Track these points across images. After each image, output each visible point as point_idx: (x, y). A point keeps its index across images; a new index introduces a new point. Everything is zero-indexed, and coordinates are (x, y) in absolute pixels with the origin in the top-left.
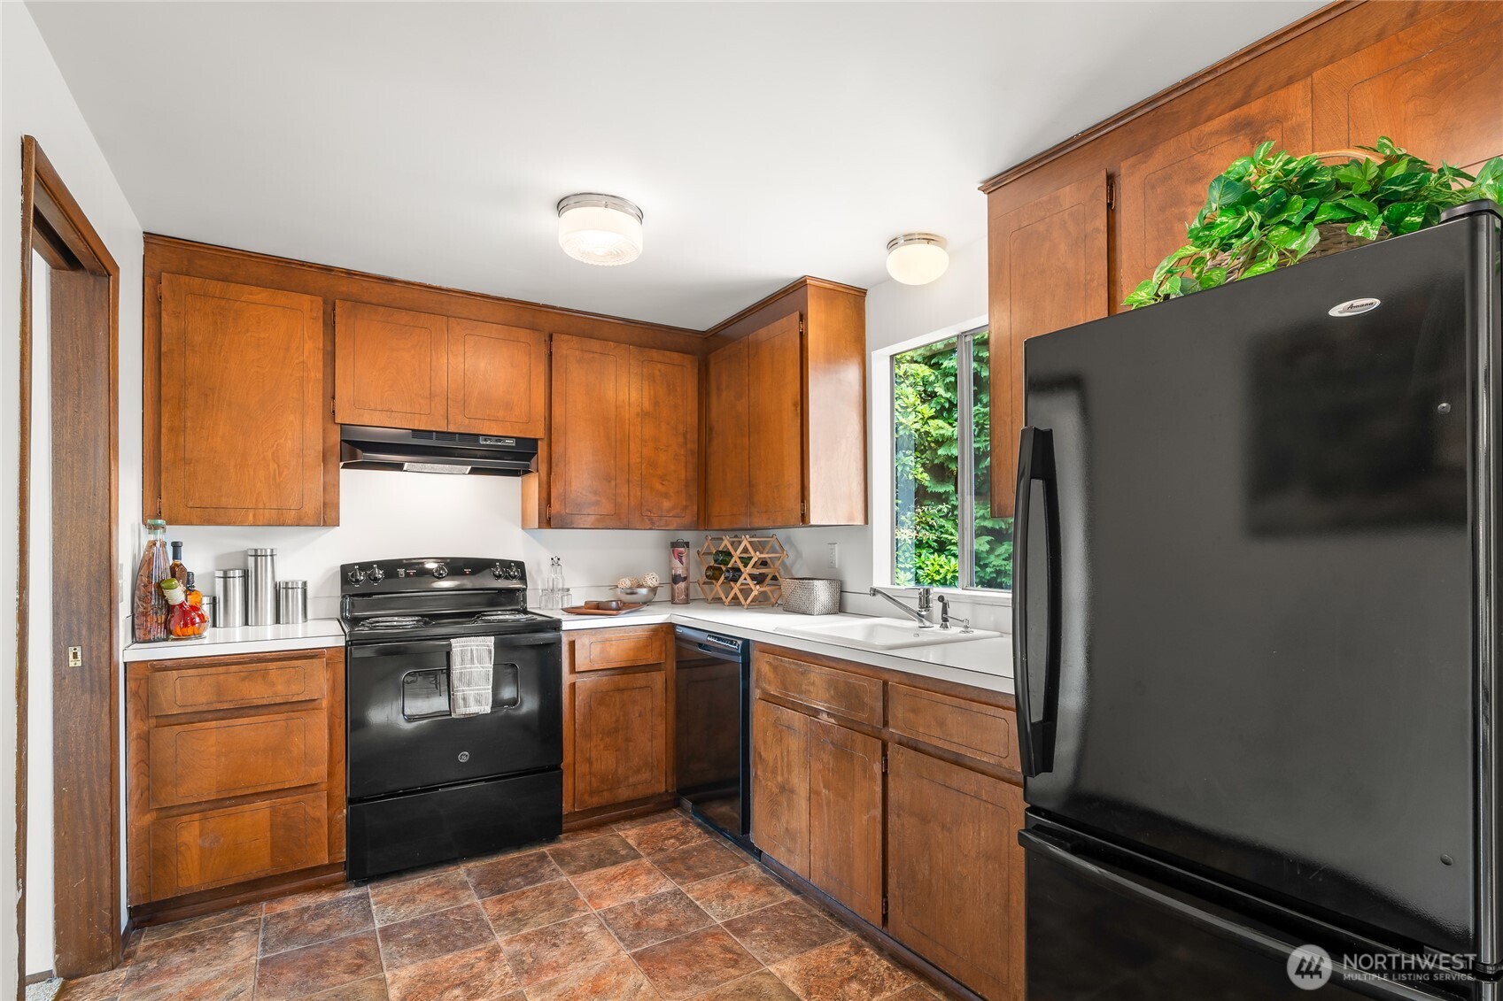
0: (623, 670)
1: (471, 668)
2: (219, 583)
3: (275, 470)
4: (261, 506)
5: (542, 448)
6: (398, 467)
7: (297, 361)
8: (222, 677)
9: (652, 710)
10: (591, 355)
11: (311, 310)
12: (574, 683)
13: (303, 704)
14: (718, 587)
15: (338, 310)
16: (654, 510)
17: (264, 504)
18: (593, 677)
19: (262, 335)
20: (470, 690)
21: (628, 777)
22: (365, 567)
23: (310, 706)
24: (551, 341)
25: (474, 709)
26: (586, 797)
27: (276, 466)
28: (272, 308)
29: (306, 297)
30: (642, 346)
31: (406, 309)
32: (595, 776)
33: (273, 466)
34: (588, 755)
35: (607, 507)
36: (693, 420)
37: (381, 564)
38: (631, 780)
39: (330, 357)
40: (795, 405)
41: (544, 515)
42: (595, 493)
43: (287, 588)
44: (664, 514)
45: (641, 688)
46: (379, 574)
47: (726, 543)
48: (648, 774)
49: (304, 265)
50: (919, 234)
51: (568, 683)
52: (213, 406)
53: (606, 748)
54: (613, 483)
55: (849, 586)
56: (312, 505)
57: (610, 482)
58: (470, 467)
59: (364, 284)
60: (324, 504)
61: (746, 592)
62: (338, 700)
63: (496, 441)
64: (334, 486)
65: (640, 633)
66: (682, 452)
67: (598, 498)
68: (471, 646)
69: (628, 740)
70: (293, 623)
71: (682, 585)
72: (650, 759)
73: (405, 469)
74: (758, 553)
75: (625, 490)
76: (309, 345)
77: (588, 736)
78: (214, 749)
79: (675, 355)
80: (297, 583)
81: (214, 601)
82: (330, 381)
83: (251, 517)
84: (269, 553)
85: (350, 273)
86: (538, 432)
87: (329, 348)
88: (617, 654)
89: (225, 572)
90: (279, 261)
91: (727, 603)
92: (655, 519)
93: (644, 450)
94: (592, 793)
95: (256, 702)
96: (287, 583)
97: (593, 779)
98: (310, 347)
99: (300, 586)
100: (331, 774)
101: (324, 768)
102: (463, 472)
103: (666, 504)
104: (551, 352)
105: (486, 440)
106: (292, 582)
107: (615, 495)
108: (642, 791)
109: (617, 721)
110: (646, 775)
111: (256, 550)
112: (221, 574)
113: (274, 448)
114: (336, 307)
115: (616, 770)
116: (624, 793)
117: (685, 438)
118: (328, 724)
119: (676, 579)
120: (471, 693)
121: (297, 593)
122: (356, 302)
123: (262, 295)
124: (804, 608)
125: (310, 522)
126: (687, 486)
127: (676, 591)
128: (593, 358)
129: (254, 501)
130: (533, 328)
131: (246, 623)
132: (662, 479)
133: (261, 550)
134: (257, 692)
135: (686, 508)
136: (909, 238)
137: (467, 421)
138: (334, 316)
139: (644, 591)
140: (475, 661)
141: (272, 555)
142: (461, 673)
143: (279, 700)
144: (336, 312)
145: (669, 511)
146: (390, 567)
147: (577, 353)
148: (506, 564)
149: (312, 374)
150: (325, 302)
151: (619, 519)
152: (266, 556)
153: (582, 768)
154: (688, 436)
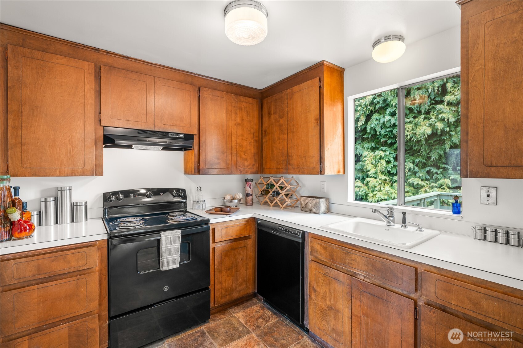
0: (235, 240)
1: (170, 246)
2: (43, 204)
3: (70, 148)
4: (63, 167)
5: (196, 138)
6: (130, 147)
7: (81, 94)
8: (40, 261)
9: (247, 257)
10: (216, 98)
11: (89, 70)
12: (215, 247)
13: (85, 270)
14: (267, 198)
15: (102, 70)
16: (242, 166)
17: (65, 166)
18: (223, 244)
19: (63, 80)
20: (170, 257)
21: (237, 288)
22: (115, 193)
23: (89, 271)
24: (200, 90)
25: (172, 267)
26: (220, 299)
27: (71, 146)
28: (68, 66)
29: (86, 63)
30: (237, 94)
31: (135, 72)
32: (223, 289)
33: (69, 147)
34: (220, 280)
35: (223, 165)
36: (256, 127)
37: (122, 192)
38: (238, 289)
39: (98, 93)
40: (316, 120)
41: (196, 169)
42: (218, 159)
43: (77, 205)
44: (246, 168)
45: (242, 247)
46: (121, 196)
47: (271, 180)
48: (245, 285)
49: (85, 47)
50: (393, 35)
51: (212, 248)
52: (37, 115)
53: (228, 276)
54: (225, 154)
55: (332, 201)
56: (90, 165)
57: (224, 154)
58: (162, 147)
59: (115, 58)
60: (96, 165)
61: (283, 202)
62: (104, 266)
63: (176, 135)
64: (100, 156)
65: (241, 222)
66: (253, 141)
67: (219, 161)
68: (170, 235)
69: (237, 271)
70: (80, 222)
71: (250, 197)
72: (245, 278)
73: (133, 148)
74: (289, 185)
75: (230, 158)
76: (87, 87)
77: (220, 272)
78: (36, 300)
79: (250, 99)
80: (82, 203)
81: (40, 213)
82: (98, 105)
83: (58, 172)
84: (68, 188)
85: (108, 52)
86: (194, 132)
87: (98, 89)
88: (233, 233)
89: (46, 199)
90: (72, 44)
91: (272, 206)
92: (242, 170)
93: (238, 140)
94: (222, 298)
95: (60, 272)
96: (77, 203)
97: (223, 291)
98: (89, 87)
99: (84, 204)
100: (100, 305)
101: (97, 302)
102: (159, 149)
103: (246, 163)
104: (200, 96)
105: (171, 135)
106: (80, 203)
107: (226, 160)
108: (243, 293)
109: (232, 263)
110: (244, 286)
111: (61, 188)
112: (43, 200)
113: (70, 138)
114: (101, 69)
115: (232, 285)
116: (235, 295)
117: (254, 135)
118: (99, 279)
119: (247, 195)
120: (170, 258)
121: (82, 207)
122: (111, 67)
123: (63, 60)
124: (314, 211)
125: (88, 174)
126: (254, 156)
127: (248, 200)
128: (217, 99)
129: (60, 164)
130: (192, 84)
131: (57, 223)
132: (245, 152)
133: (64, 187)
134: (60, 267)
135: (254, 165)
136: (387, 38)
137: (163, 126)
138: (100, 73)
139: (236, 201)
140: (172, 243)
141: (70, 190)
142: (166, 249)
143: (72, 270)
144: (101, 71)
145: (247, 166)
146: (127, 193)
147: (211, 96)
148: (178, 190)
149: (89, 101)
150: (95, 66)
151: (228, 170)
152: (66, 190)
153: (218, 286)
154: (255, 134)
